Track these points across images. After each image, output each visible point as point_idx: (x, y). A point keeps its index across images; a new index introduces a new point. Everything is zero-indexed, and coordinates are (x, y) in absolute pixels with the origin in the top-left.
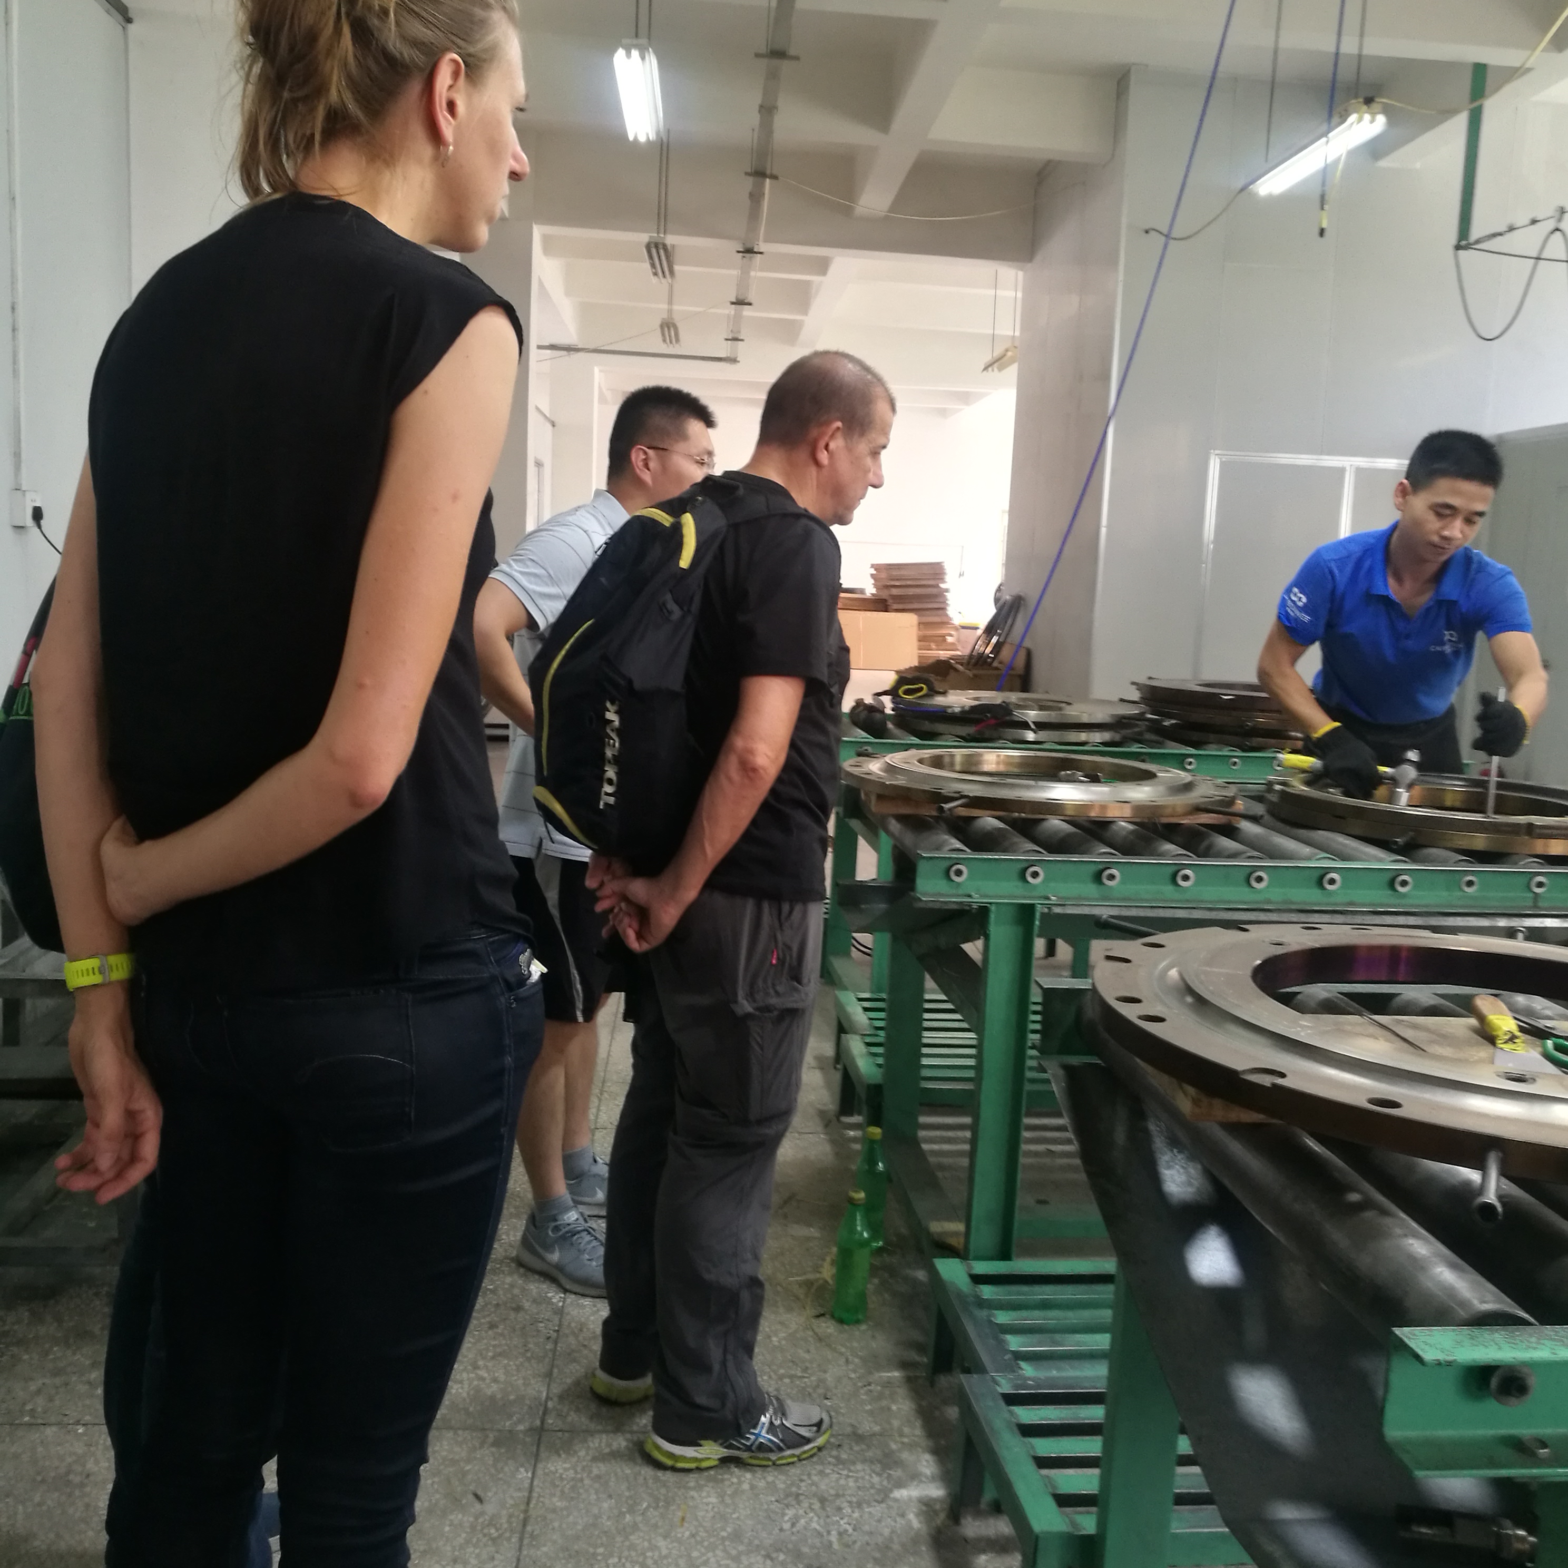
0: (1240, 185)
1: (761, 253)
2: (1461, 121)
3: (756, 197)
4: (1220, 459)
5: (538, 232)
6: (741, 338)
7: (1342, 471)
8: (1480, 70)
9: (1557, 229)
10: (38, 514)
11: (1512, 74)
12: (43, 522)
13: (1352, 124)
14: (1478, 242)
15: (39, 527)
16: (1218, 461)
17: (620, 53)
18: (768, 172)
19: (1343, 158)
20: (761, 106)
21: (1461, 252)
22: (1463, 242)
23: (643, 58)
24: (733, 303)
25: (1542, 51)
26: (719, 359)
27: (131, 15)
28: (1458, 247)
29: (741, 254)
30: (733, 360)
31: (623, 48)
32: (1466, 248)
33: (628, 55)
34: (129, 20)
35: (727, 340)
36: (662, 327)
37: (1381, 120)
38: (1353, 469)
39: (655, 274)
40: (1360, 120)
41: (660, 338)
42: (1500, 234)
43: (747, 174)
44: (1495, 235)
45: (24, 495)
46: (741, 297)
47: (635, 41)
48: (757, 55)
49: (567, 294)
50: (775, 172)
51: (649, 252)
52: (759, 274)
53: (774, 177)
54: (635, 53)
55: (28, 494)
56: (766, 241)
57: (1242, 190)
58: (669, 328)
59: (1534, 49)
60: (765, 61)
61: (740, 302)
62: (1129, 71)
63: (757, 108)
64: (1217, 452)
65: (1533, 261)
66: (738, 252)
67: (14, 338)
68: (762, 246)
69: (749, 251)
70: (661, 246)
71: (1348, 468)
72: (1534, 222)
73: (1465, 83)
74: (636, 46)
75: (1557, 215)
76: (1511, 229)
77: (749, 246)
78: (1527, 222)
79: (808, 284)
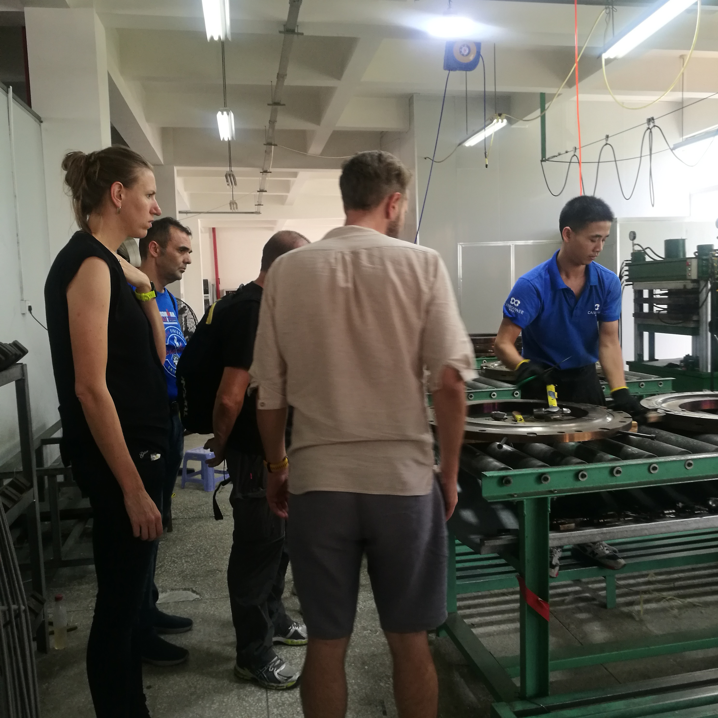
0: (458, 142)
1: (271, 172)
2: (538, 112)
3: (268, 153)
4: (462, 246)
5: (176, 169)
6: (262, 204)
7: (510, 246)
8: (543, 96)
9: (575, 155)
10: (30, 309)
11: (552, 96)
12: (32, 311)
13: (495, 123)
14: (549, 159)
15: (31, 313)
16: (461, 247)
17: (219, 113)
18: (273, 143)
19: (493, 135)
20: (270, 121)
21: (543, 163)
22: (544, 159)
23: (228, 114)
24: (258, 191)
25: (563, 88)
26: (252, 213)
27: (42, 120)
28: (542, 161)
29: (262, 173)
30: (258, 213)
31: (220, 111)
32: (545, 161)
33: (223, 114)
34: (41, 122)
35: (256, 205)
36: (230, 204)
37: (505, 121)
38: (514, 246)
39: (228, 185)
40: (498, 121)
41: (229, 207)
42: (556, 156)
43: (264, 144)
44: (554, 157)
45: (25, 302)
46: (261, 189)
47: (225, 108)
48: (269, 105)
49: (186, 190)
50: (275, 143)
51: (227, 178)
52: (269, 178)
53: (275, 145)
54: (225, 113)
55: (26, 301)
56: (272, 167)
57: (460, 144)
58: (233, 203)
59: (559, 88)
60: (270, 107)
61: (261, 191)
62: (413, 96)
63: (268, 121)
64: (460, 243)
65: (569, 163)
66: (261, 172)
67: (18, 246)
68: (271, 170)
69: (266, 172)
70: (232, 175)
71: (512, 246)
72: (567, 152)
73: (538, 100)
74: (226, 110)
75: (574, 150)
76: (559, 154)
77: (265, 169)
78: (564, 152)
79: (288, 181)
